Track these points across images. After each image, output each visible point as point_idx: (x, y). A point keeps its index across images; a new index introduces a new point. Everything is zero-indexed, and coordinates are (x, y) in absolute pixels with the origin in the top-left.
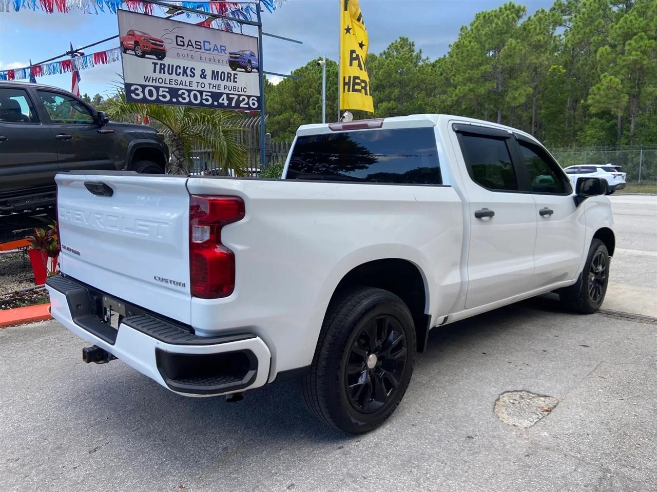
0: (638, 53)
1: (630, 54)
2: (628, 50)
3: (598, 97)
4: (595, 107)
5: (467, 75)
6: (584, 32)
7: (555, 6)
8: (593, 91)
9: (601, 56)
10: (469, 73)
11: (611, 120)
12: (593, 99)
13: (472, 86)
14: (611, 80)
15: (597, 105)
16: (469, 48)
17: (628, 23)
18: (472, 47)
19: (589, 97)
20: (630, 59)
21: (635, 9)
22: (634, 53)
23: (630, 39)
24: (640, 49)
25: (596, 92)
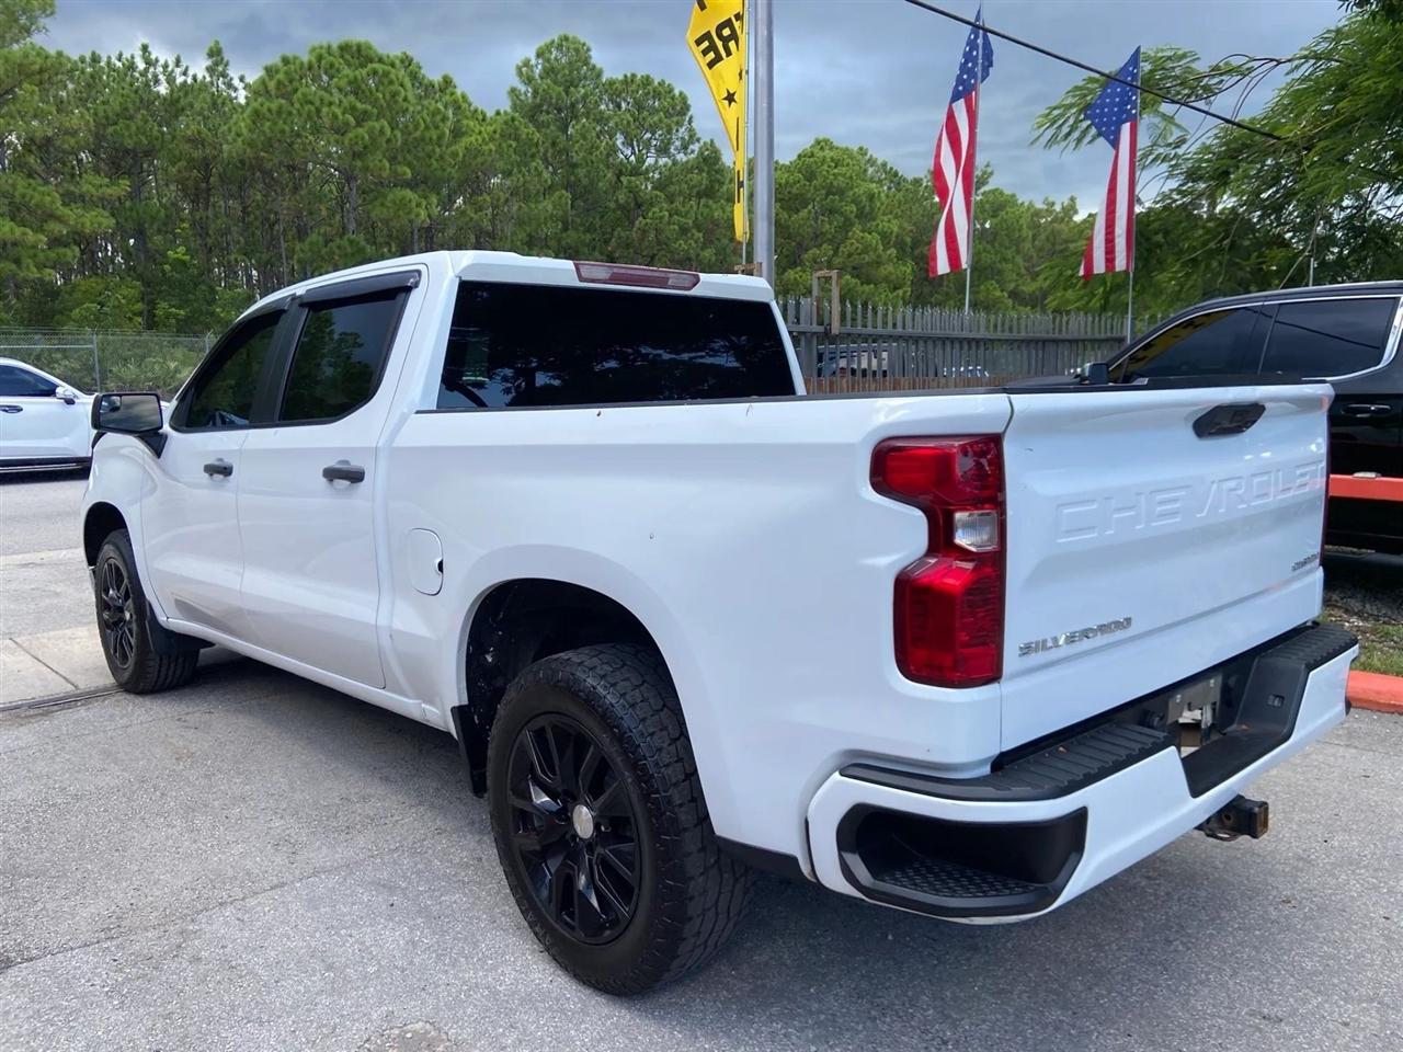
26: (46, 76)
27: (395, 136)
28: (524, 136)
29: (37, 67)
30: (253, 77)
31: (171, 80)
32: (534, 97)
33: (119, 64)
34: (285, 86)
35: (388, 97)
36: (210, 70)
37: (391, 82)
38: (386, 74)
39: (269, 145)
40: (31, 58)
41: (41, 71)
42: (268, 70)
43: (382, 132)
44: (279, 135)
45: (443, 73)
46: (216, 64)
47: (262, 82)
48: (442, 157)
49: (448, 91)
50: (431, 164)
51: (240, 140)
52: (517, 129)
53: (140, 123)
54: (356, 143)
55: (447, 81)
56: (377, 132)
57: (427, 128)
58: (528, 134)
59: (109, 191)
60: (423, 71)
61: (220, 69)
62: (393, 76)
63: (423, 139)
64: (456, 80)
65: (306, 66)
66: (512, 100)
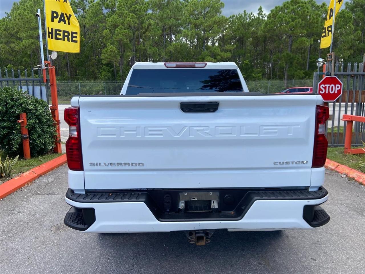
0: (122, 35)
1: (117, 35)
2: (117, 33)
3: (106, 55)
4: (105, 60)
5: (29, 34)
6: (95, 20)
7: (71, 2)
8: (103, 52)
9: (105, 34)
10: (30, 33)
11: (112, 68)
12: (104, 56)
13: (33, 41)
14: (112, 47)
15: (106, 59)
16: (28, 17)
17: (115, 19)
18: (30, 16)
19: (102, 55)
20: (118, 38)
21: (117, 13)
22: (119, 35)
23: (117, 28)
24: (122, 34)
25: (105, 52)
26: (220, 23)
27: (303, 23)
28: (346, 16)
29: (218, 21)
30: (267, 14)
31: (250, 18)
32: (354, 4)
33: (238, 16)
34: (275, 14)
35: (302, 12)
36: (258, 14)
37: (304, 8)
38: (302, 6)
39: (268, 31)
40: (217, 19)
41: (219, 21)
42: (272, 11)
43: (299, 22)
44: (271, 28)
45: (322, 3)
46: (260, 12)
47: (270, 14)
48: (317, 27)
49: (324, 7)
50: (314, 29)
51: (261, 31)
52: (344, 14)
53: (241, 31)
54: (291, 26)
55: (324, 4)
56: (297, 22)
57: (314, 19)
58: (348, 15)
59: (231, 48)
60: (316, 3)
61: (261, 13)
62: (305, 6)
63: (312, 23)
64: (326, 4)
65: (281, 8)
66: (346, 6)
